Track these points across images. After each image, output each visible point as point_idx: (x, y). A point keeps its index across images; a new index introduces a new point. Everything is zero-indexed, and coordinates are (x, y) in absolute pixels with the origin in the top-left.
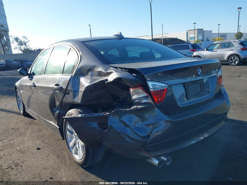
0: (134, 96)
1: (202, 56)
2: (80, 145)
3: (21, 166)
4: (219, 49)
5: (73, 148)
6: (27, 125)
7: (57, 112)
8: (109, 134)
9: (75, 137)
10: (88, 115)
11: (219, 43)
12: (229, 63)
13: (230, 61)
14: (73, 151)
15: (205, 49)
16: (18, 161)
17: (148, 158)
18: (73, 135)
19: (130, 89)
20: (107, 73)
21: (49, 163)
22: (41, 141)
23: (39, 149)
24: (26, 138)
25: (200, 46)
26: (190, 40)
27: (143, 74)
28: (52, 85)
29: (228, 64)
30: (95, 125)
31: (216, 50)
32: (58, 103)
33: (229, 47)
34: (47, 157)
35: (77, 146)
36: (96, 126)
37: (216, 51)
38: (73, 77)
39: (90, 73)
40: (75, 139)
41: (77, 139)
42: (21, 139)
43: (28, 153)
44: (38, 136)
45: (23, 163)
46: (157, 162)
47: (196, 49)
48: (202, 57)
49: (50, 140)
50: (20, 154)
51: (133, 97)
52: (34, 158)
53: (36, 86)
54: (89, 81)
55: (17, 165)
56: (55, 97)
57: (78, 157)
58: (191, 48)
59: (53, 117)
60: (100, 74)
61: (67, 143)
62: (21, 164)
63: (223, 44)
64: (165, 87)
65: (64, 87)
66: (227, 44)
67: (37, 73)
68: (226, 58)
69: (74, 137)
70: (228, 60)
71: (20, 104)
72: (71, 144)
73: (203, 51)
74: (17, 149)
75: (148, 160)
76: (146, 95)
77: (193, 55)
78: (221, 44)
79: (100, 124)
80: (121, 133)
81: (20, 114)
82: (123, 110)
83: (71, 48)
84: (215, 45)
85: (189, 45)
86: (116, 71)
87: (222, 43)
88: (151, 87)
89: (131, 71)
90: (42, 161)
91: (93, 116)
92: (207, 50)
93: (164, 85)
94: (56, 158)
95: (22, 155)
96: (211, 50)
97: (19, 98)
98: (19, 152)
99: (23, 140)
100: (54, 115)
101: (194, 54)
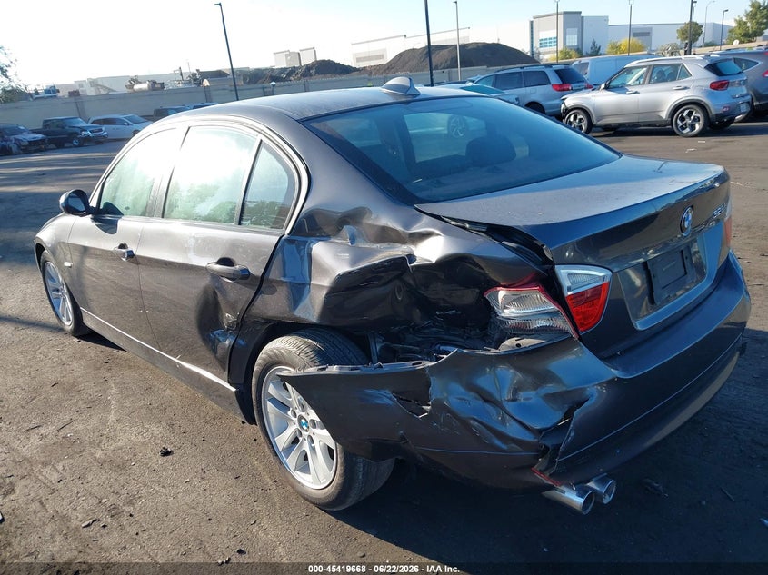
0: (507, 308)
1: (594, 109)
2: (317, 445)
3: (131, 515)
4: (644, 84)
5: (288, 450)
6: (99, 369)
7: (227, 342)
8: (434, 425)
9: (296, 419)
10: (364, 369)
11: (642, 67)
12: (676, 130)
13: (679, 121)
14: (291, 461)
15: (603, 86)
16: (112, 498)
17: (551, 488)
18: (289, 413)
19: (498, 288)
20: (412, 235)
21: (215, 499)
22: (163, 423)
23: (166, 453)
24: (112, 417)
25: (581, 73)
26: (541, 50)
27: (539, 243)
28: (207, 261)
29: (671, 133)
30: (386, 398)
31: (634, 90)
32: (228, 317)
33: (675, 79)
34: (203, 479)
35: (306, 447)
36: (390, 402)
37: (636, 93)
38: (287, 240)
39: (346, 230)
40: (297, 426)
41: (305, 427)
42: (95, 421)
43: (135, 467)
44: (149, 407)
45: (131, 503)
46: (580, 501)
47: (570, 83)
48: (592, 111)
49: (192, 422)
50: (114, 475)
51: (506, 311)
52: (163, 487)
53: (134, 255)
54: (347, 256)
55: (114, 512)
56: (220, 298)
57: (311, 481)
58: (555, 80)
59: (212, 356)
60: (385, 236)
61: (268, 437)
62: (128, 509)
63: (656, 70)
64: (604, 277)
65: (257, 270)
66: (668, 71)
67: (127, 208)
68: (664, 115)
69: (293, 419)
70: (672, 120)
71: (58, 298)
72: (282, 441)
73: (595, 93)
74: (98, 456)
75: (552, 493)
76: (552, 307)
77: (563, 106)
78: (652, 69)
79: (403, 397)
80: (472, 422)
81: (60, 329)
82: (478, 352)
83: (265, 139)
84: (630, 71)
85: (548, 71)
86: (445, 232)
87: (654, 67)
88: (566, 283)
89: (498, 232)
90: (194, 495)
91: (379, 371)
92: (607, 88)
93: (601, 274)
94: (232, 481)
95: (121, 478)
96: (621, 89)
97: (52, 279)
98: (107, 465)
99: (104, 422)
100: (214, 351)
101: (565, 101)
